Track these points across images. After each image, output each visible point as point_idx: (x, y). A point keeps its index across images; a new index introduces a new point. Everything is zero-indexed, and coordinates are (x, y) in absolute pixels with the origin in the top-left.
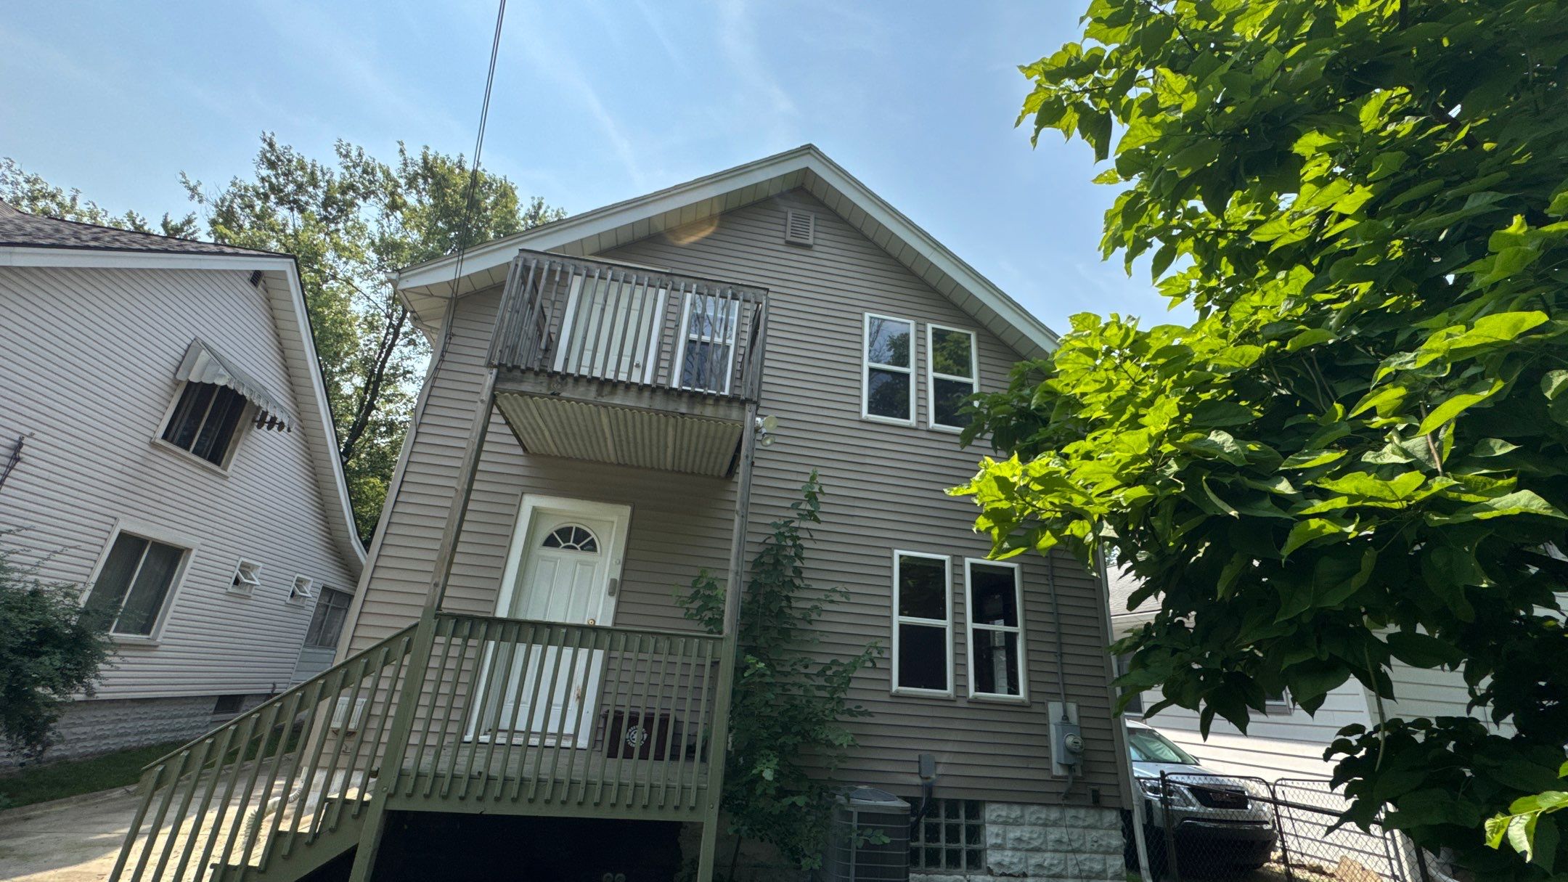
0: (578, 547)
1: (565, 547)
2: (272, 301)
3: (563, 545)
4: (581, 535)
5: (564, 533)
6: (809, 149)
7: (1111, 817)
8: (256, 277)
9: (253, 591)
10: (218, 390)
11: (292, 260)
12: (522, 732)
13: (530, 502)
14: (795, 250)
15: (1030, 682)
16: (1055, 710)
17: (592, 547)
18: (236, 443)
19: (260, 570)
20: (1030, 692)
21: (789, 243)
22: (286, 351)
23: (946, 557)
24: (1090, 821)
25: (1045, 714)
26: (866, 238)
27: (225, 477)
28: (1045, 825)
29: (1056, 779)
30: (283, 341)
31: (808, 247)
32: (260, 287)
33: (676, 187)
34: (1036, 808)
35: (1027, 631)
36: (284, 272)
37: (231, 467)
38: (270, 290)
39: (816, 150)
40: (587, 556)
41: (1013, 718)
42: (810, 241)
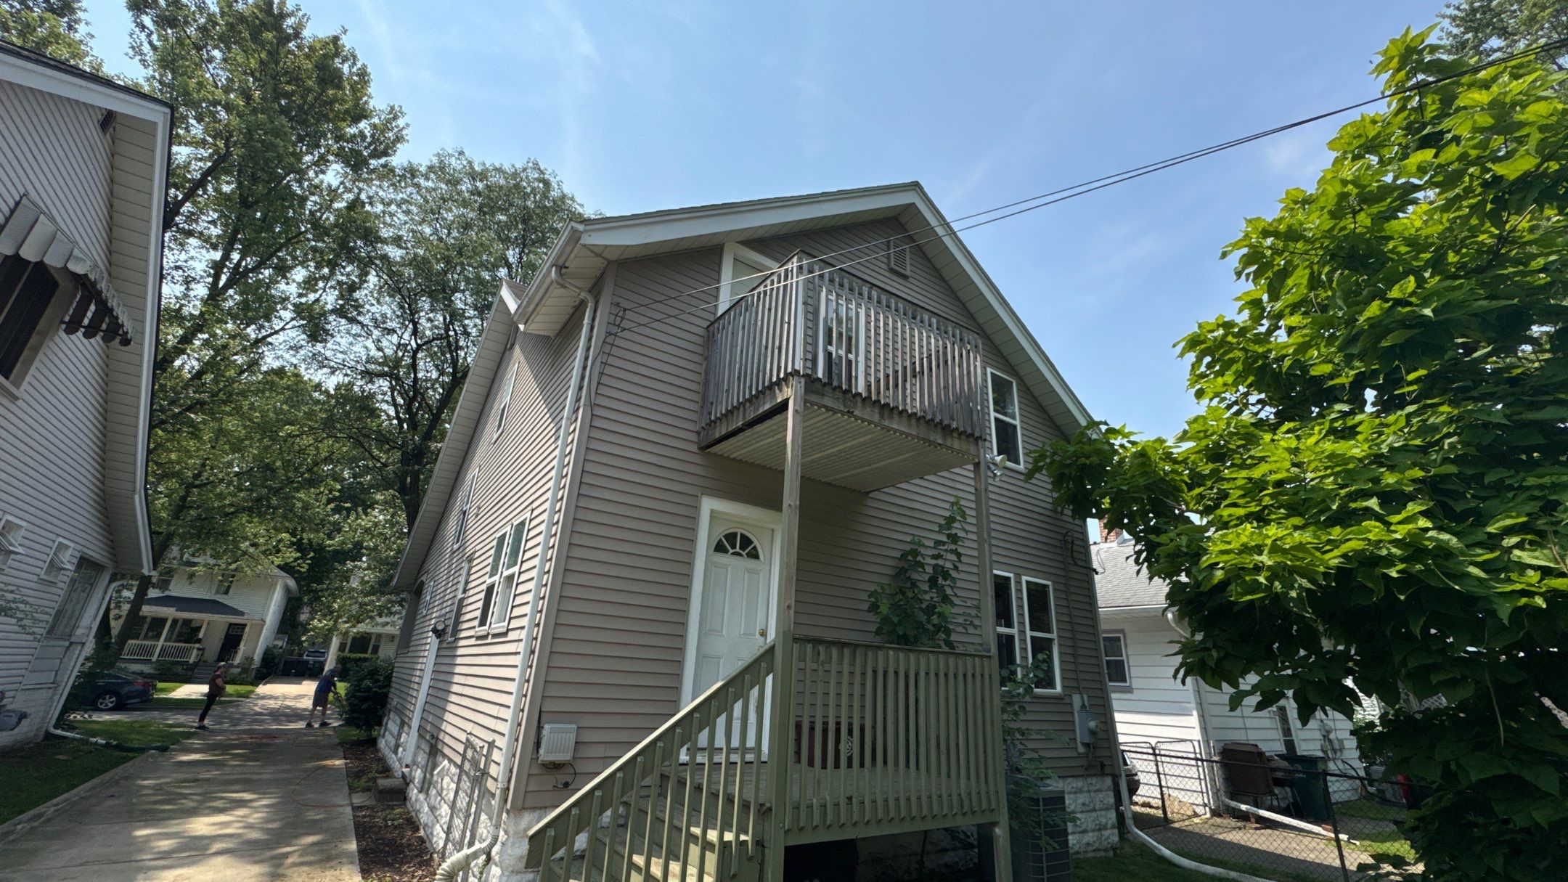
0: (744, 553)
1: (733, 554)
2: (116, 157)
3: (731, 551)
4: (746, 542)
5: (731, 537)
6: (916, 186)
7: (1108, 781)
8: (108, 120)
9: (10, 562)
10: (30, 268)
11: (168, 110)
12: (705, 749)
13: (709, 505)
14: (895, 278)
15: (1063, 678)
16: (1077, 700)
17: (754, 555)
18: (36, 350)
19: (23, 532)
20: (1064, 687)
21: (892, 270)
22: (115, 229)
23: (1011, 575)
24: (1098, 786)
25: (1071, 704)
26: (943, 279)
27: (14, 398)
28: (1075, 793)
29: (1080, 756)
30: (115, 215)
31: (905, 277)
32: (108, 135)
33: (823, 194)
34: (1070, 780)
35: (1059, 637)
36: (155, 124)
37: (25, 385)
38: (117, 142)
39: (921, 189)
40: (751, 563)
41: (1045, 708)
42: (908, 273)
